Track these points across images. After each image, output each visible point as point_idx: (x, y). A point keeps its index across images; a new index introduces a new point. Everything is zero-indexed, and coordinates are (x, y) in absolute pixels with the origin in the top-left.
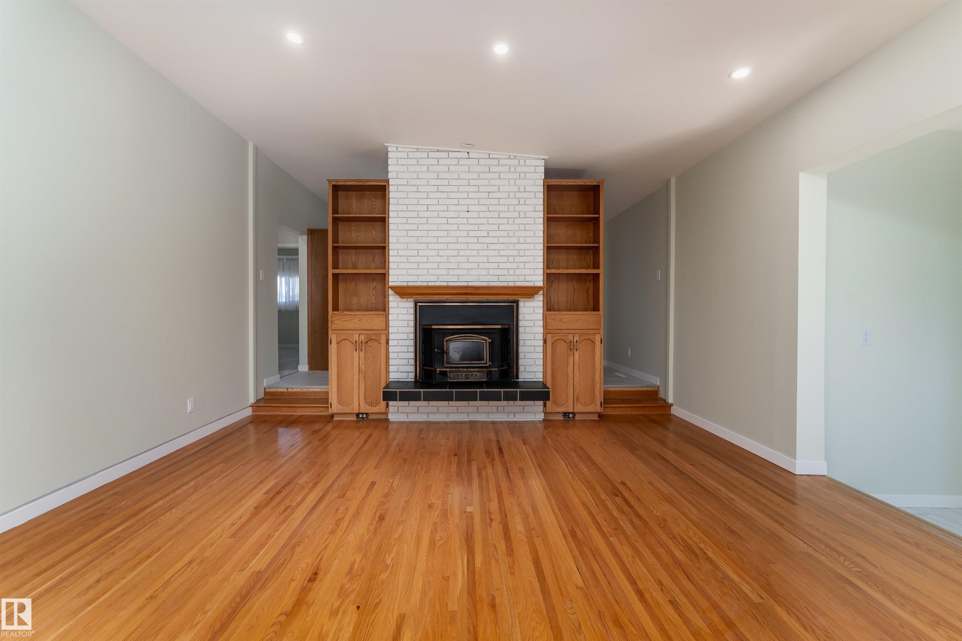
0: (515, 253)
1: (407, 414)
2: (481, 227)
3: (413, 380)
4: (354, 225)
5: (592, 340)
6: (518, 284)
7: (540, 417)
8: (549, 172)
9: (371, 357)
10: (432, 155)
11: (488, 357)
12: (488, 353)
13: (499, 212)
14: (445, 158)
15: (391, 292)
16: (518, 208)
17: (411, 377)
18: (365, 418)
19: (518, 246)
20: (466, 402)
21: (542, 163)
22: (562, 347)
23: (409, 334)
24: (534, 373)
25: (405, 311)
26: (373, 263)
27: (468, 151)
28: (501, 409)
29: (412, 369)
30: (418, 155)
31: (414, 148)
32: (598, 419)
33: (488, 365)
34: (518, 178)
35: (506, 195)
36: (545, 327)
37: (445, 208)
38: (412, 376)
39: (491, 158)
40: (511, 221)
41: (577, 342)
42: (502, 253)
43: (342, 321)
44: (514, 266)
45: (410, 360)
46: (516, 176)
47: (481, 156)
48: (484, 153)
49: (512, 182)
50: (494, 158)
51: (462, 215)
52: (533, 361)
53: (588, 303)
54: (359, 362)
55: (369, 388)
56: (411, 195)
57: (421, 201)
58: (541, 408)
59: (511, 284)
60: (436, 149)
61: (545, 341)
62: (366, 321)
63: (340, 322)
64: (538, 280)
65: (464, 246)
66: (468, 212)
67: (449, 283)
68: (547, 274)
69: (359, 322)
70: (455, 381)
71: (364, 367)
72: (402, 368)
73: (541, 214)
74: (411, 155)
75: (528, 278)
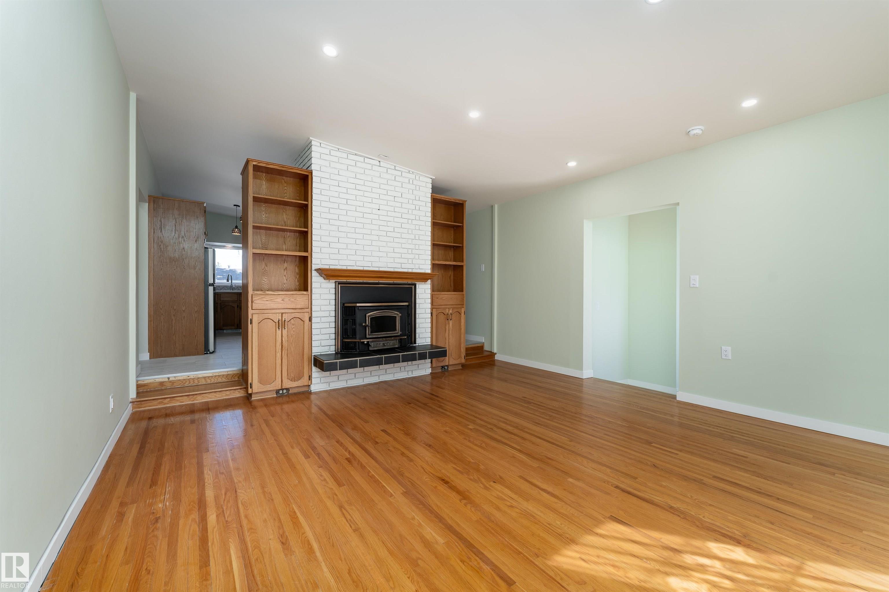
0: (412, 247)
1: (329, 383)
2: (389, 224)
3: (334, 352)
4: (264, 205)
5: (460, 312)
6: (415, 271)
7: (429, 371)
8: (436, 189)
9: (294, 335)
10: (351, 157)
11: (399, 328)
12: (399, 325)
13: (402, 214)
14: (362, 162)
15: (314, 273)
16: (415, 212)
17: (332, 350)
18: (285, 393)
19: (415, 242)
20: (378, 366)
21: (430, 181)
22: (442, 317)
23: (331, 312)
24: (425, 339)
25: (327, 291)
26: (284, 245)
27: (380, 160)
28: (403, 369)
29: (333, 342)
30: (338, 154)
31: (335, 147)
32: (461, 368)
33: (399, 334)
34: (415, 189)
35: (406, 201)
36: (432, 304)
37: (361, 204)
38: (333, 348)
39: (396, 170)
40: (410, 221)
41: (451, 314)
42: (404, 246)
43: (263, 301)
44: (411, 256)
45: (331, 335)
46: (413, 187)
47: (389, 166)
48: (392, 165)
49: (411, 191)
50: (398, 170)
51: (375, 211)
52: (424, 329)
53: (451, 286)
54: (282, 339)
55: (292, 364)
56: (332, 188)
57: (342, 195)
58: (430, 365)
59: (410, 271)
60: (355, 153)
61: (432, 314)
62: (289, 300)
63: (262, 302)
64: (427, 268)
65: (376, 238)
66: (379, 210)
67: (364, 267)
68: (433, 264)
69: (282, 301)
70: (375, 349)
71: (287, 345)
72: (324, 343)
73: (429, 219)
74: (333, 153)
75: (421, 267)
